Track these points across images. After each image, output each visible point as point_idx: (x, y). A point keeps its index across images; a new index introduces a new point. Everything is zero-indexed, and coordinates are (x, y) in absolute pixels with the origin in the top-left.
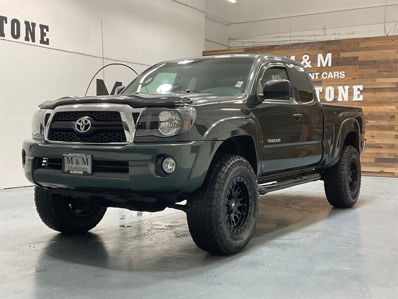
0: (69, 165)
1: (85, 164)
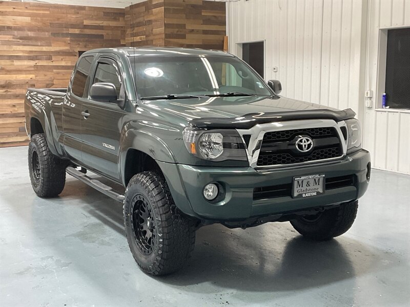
0: (299, 188)
1: (316, 184)
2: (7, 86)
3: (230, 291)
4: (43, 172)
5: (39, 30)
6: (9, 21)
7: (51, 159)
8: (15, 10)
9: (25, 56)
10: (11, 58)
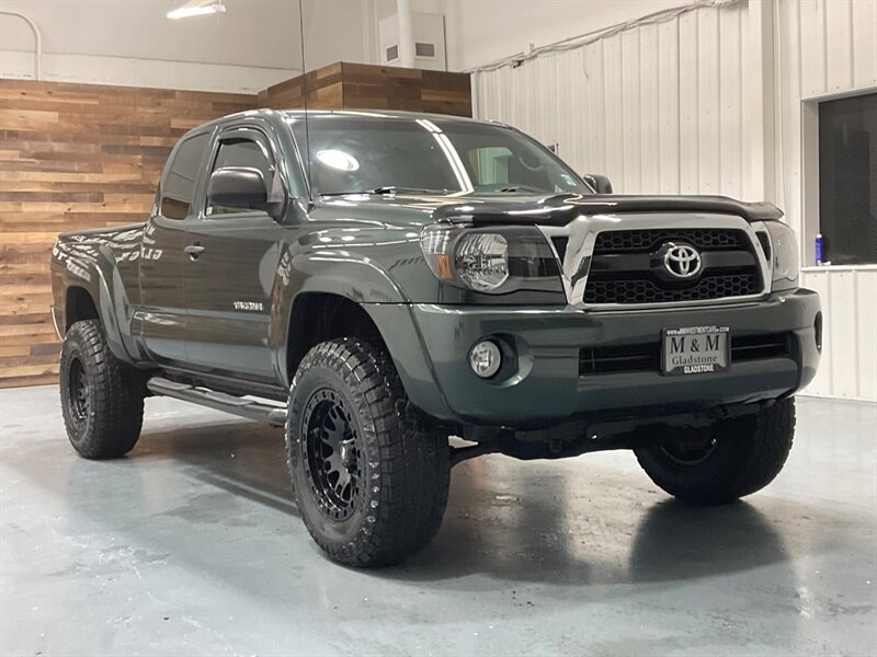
0: (675, 354)
1: (711, 347)
2: (8, 255)
3: (533, 586)
4: (95, 399)
5: (78, 138)
6: (12, 119)
7: (112, 370)
8: (25, 97)
9: (46, 193)
10: (16, 197)
